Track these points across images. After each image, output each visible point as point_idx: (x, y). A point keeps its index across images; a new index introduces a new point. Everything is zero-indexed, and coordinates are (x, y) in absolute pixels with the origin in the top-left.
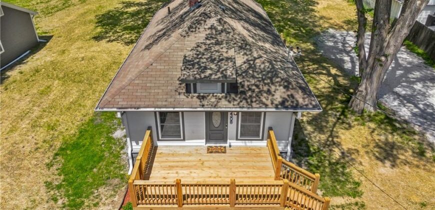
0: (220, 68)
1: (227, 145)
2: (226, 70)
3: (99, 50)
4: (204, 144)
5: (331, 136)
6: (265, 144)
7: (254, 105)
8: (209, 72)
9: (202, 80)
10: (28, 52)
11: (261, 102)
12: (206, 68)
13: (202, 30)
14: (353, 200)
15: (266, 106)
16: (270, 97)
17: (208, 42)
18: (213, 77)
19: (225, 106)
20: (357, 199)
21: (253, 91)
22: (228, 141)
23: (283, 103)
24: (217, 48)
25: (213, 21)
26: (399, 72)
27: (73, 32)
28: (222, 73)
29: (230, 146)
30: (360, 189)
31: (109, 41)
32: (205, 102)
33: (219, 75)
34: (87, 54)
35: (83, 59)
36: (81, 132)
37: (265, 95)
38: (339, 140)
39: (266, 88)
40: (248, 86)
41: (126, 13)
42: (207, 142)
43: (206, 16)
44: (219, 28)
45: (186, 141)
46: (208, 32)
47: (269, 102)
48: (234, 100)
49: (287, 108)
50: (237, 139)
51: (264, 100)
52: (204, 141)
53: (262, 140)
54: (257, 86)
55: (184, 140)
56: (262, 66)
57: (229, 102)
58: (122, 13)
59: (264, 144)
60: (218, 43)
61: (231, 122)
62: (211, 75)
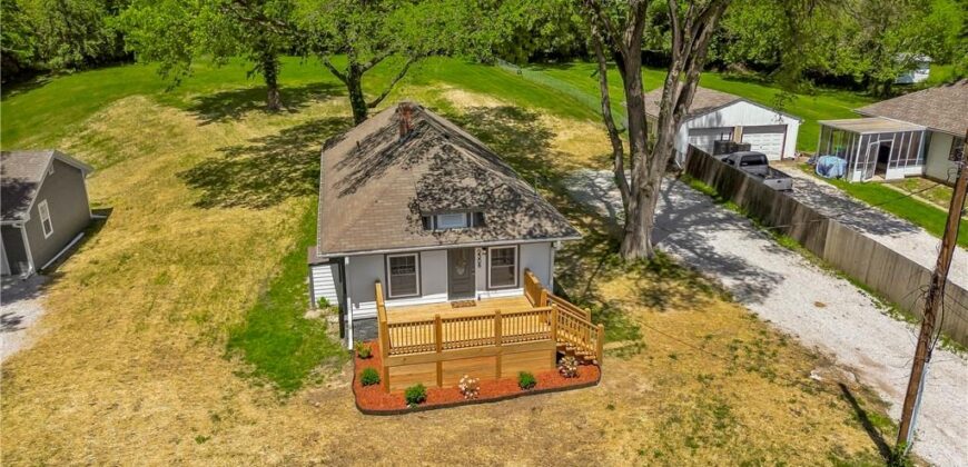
0: (457, 198)
1: (476, 299)
2: (464, 199)
3: (222, 219)
4: (446, 300)
5: (588, 289)
6: (522, 293)
7: (500, 237)
8: (445, 203)
9: (440, 211)
10: (81, 235)
11: (507, 234)
12: (440, 200)
13: (425, 159)
14: (632, 343)
15: (514, 237)
16: (517, 228)
17: (436, 173)
18: (452, 207)
19: (466, 241)
20: (637, 341)
21: (496, 223)
22: (477, 293)
23: (530, 233)
24: (448, 178)
25: (436, 150)
26: (672, 216)
27: (154, 199)
28: (461, 202)
29: (479, 299)
30: (639, 333)
31: (225, 207)
32: (443, 239)
33: (458, 205)
34: (204, 226)
35: (200, 233)
36: (251, 320)
37: (510, 226)
38: (598, 292)
39: (510, 218)
40: (489, 218)
41: (235, 163)
42: (450, 297)
43: (428, 145)
44: (445, 157)
45: (424, 297)
46: (433, 161)
47: (515, 234)
48: (475, 234)
49: (535, 237)
50: (487, 289)
51: (510, 231)
52: (446, 295)
53: (518, 287)
54: (500, 218)
55: (421, 295)
56: (502, 196)
57: (470, 236)
58: (229, 165)
59: (520, 292)
60: (448, 173)
61: (479, 265)
62: (449, 205)
